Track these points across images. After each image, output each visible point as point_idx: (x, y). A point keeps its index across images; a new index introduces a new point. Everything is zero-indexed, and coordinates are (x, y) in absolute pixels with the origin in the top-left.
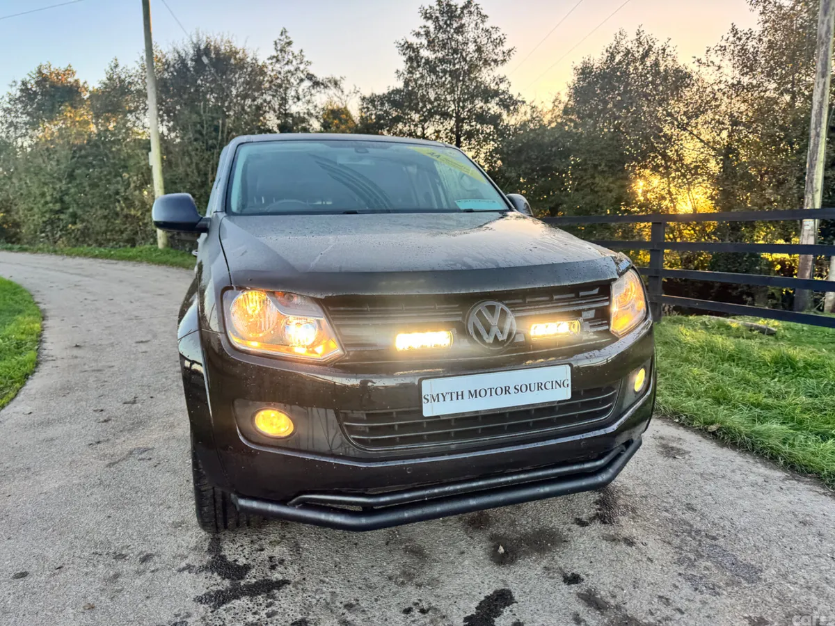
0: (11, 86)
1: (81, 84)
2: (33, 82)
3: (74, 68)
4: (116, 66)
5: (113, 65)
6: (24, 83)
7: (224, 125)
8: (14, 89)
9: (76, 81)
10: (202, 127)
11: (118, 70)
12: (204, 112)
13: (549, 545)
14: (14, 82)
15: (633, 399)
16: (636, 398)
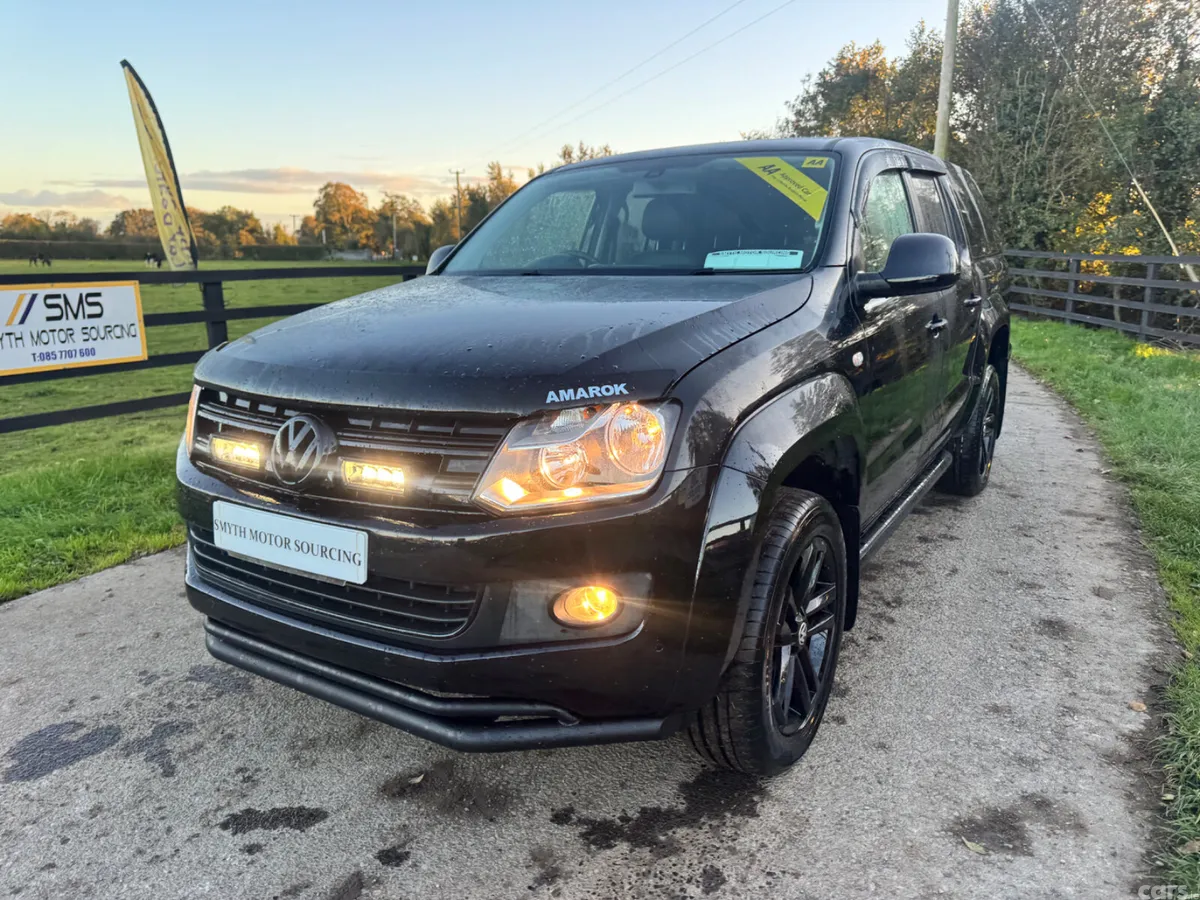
0: (804, 81)
1: (889, 65)
2: (832, 71)
3: (882, 44)
4: (922, 32)
5: (917, 31)
6: (822, 75)
7: (1048, 100)
8: (807, 84)
9: (882, 62)
10: (1016, 106)
11: (924, 37)
12: (1021, 83)
13: (466, 809)
14: (809, 76)
15: (554, 633)
16: (570, 635)
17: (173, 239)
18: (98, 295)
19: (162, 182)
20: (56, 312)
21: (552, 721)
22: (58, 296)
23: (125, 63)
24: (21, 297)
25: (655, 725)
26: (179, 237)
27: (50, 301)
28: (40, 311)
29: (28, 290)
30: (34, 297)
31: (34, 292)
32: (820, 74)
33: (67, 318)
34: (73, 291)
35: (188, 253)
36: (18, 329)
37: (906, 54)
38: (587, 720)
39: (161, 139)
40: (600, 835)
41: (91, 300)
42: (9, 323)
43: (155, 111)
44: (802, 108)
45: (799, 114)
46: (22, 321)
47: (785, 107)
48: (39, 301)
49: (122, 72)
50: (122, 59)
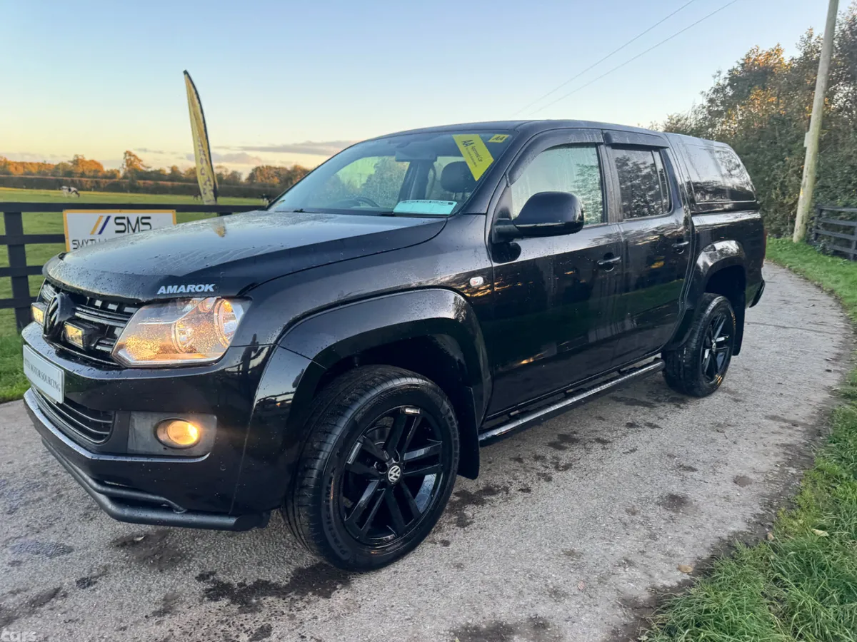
0: (715, 77)
1: (786, 62)
2: (740, 69)
3: (782, 46)
4: (810, 37)
5: (806, 36)
6: (730, 72)
8: (717, 78)
9: (780, 62)
11: (813, 40)
13: (152, 562)
14: (719, 72)
15: (159, 449)
16: (169, 452)
17: (205, 184)
18: (149, 218)
19: (201, 148)
20: (122, 228)
21: (169, 509)
22: (124, 218)
23: (186, 72)
24: (101, 217)
25: (232, 521)
26: (208, 183)
27: (118, 221)
28: (112, 226)
29: (105, 213)
30: (108, 218)
31: (109, 215)
32: (729, 71)
33: (128, 232)
34: (133, 215)
35: (212, 193)
36: (97, 237)
37: (798, 54)
38: (190, 511)
39: (202, 120)
40: (218, 591)
41: (144, 221)
42: (92, 233)
43: (200, 102)
44: (714, 96)
45: (711, 101)
46: (100, 233)
47: (701, 96)
48: (111, 221)
49: (183, 77)
50: (184, 70)
